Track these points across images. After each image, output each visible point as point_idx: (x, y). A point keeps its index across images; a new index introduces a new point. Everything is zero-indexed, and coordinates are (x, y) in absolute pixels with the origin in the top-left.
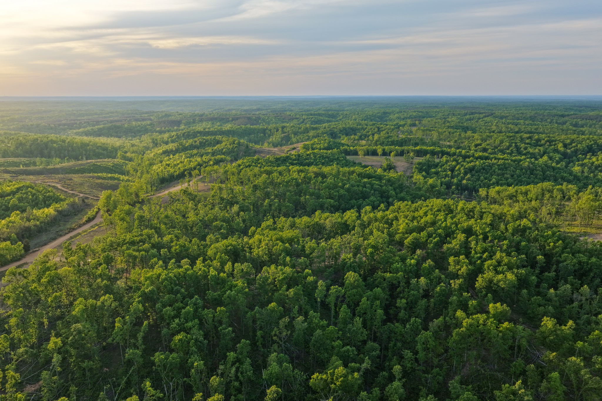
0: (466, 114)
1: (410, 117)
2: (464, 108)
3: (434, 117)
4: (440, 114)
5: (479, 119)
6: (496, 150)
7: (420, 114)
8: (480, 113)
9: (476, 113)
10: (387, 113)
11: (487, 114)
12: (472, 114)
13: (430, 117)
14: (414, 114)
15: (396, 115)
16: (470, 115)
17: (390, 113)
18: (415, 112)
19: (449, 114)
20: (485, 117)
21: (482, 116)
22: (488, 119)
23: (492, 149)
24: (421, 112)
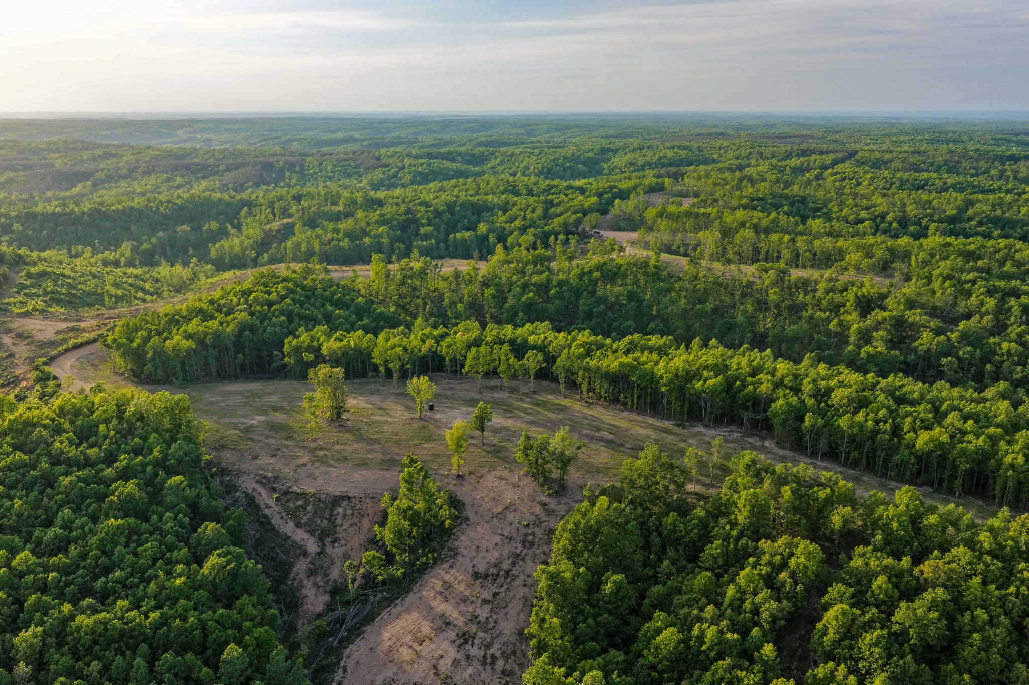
0: (789, 155)
1: (659, 164)
2: (782, 137)
3: (715, 161)
4: (730, 154)
5: (824, 167)
6: (954, 336)
7: (683, 153)
8: (822, 153)
9: (813, 152)
10: (610, 150)
11: (839, 155)
12: (804, 153)
13: (706, 162)
14: (670, 153)
15: (629, 157)
16: (798, 155)
17: (615, 151)
18: (673, 147)
19: (750, 154)
20: (836, 162)
21: (828, 159)
22: (846, 167)
23: (938, 332)
24: (686, 148)
